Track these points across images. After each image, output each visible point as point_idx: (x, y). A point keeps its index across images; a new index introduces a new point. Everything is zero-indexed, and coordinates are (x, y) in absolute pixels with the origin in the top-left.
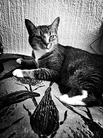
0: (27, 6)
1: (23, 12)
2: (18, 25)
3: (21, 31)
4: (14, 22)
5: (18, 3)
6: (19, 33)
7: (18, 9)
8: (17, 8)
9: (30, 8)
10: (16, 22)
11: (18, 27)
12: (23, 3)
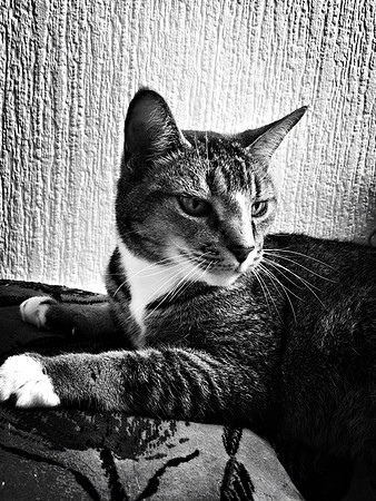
0: (83, 66)
1: (65, 91)
2: (36, 147)
3: (48, 176)
4: (20, 135)
5: (44, 50)
6: (41, 184)
7: (42, 76)
8: (34, 74)
9: (99, 76)
10: (28, 131)
11: (36, 157)
12: (64, 49)
